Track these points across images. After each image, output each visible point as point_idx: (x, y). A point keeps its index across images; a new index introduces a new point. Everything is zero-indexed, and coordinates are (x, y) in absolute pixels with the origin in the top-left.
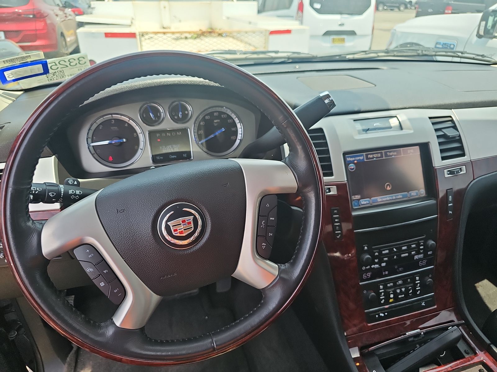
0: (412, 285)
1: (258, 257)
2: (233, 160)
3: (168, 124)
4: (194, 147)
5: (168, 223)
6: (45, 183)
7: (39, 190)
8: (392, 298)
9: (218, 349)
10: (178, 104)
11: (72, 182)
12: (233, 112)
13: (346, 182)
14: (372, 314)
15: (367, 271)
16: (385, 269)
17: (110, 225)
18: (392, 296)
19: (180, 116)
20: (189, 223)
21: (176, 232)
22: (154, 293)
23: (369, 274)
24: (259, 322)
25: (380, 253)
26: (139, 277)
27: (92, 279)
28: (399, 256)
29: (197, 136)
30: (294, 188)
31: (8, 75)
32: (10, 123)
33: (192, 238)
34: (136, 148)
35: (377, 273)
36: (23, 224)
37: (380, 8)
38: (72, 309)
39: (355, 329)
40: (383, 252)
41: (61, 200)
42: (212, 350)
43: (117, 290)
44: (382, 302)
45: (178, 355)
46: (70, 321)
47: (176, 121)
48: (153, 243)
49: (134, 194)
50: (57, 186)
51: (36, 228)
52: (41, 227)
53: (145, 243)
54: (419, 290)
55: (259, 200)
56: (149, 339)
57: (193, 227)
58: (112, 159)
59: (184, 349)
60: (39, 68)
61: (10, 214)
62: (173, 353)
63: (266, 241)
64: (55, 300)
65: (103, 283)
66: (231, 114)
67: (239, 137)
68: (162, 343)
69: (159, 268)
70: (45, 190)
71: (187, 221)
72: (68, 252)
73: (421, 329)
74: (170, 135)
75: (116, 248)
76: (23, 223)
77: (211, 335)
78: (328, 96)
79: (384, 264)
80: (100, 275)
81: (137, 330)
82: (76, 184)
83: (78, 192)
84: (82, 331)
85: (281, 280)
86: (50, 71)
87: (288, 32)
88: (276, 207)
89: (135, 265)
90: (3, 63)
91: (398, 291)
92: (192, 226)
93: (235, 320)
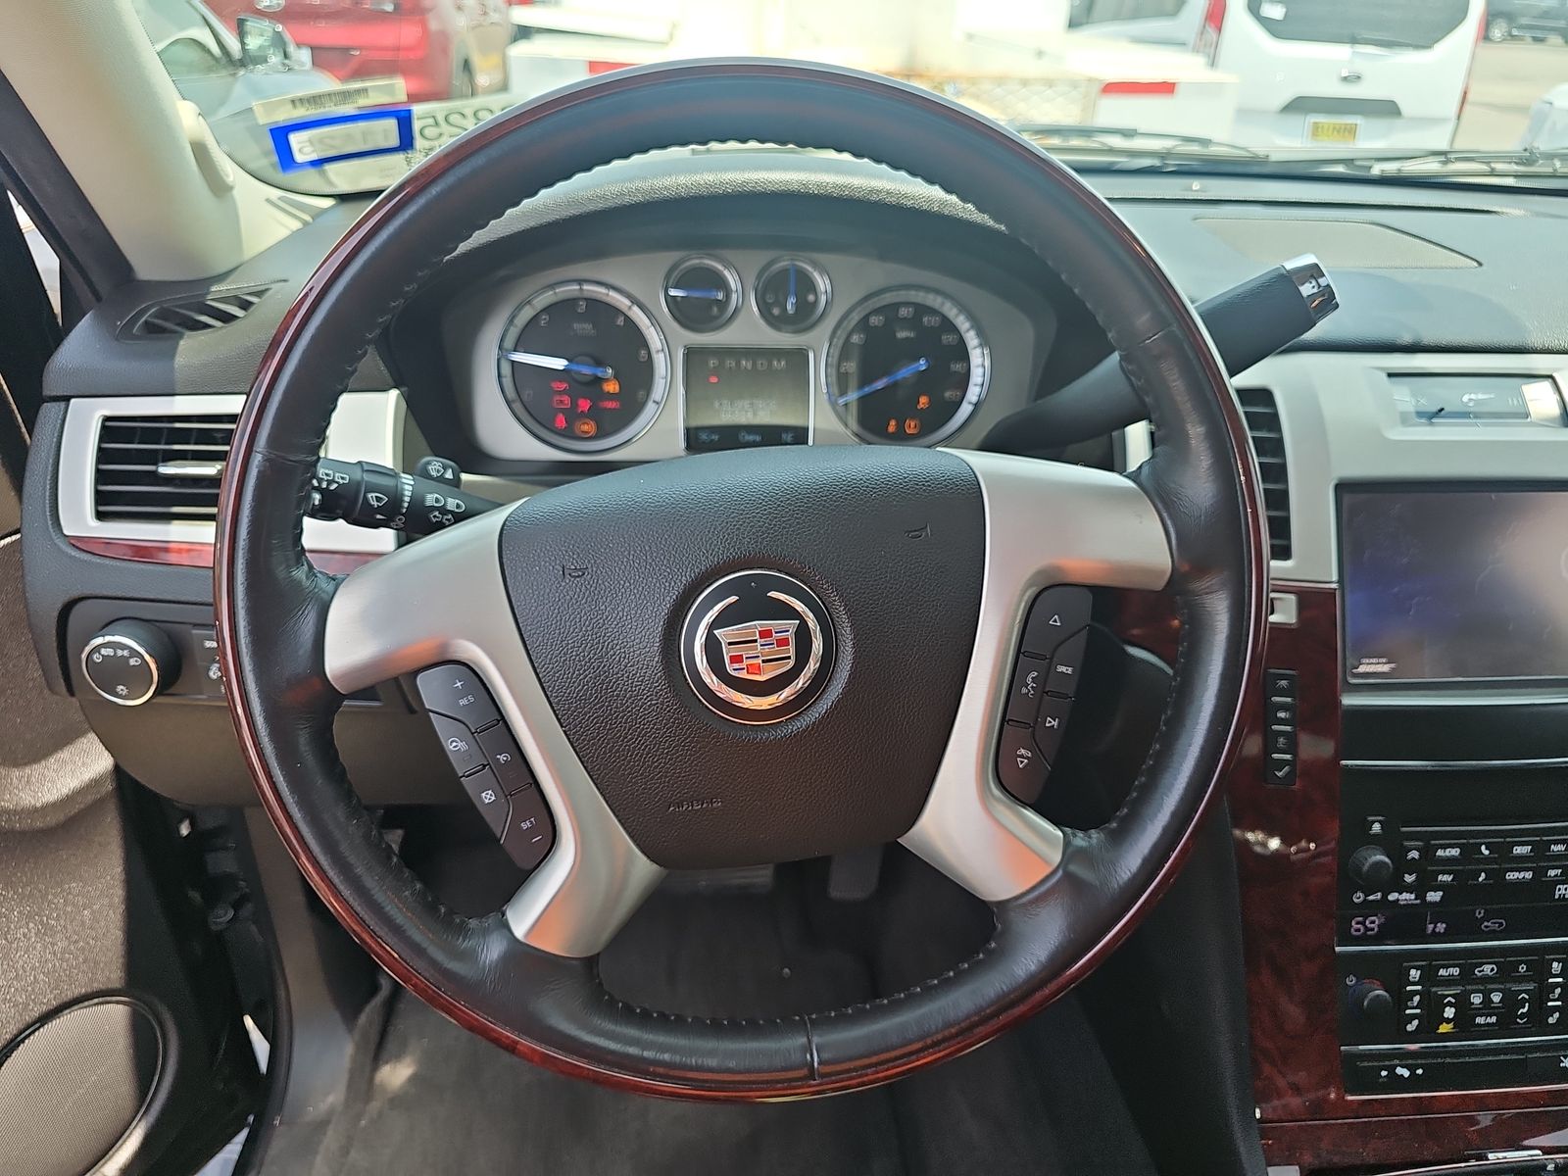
0: (1531, 986)
1: (996, 792)
2: (952, 455)
3: (748, 328)
4: (820, 414)
5: (715, 632)
6: (360, 463)
7: (341, 481)
8: (1448, 1021)
9: (823, 1076)
10: (787, 270)
11: (438, 471)
12: (964, 309)
13: (1334, 586)
14: (1366, 1064)
15: (1367, 909)
16: (1438, 911)
17: (536, 614)
18: (1449, 1012)
19: (789, 307)
20: (783, 642)
21: (736, 666)
22: (643, 852)
23: (1374, 922)
24: (976, 1014)
25: (1427, 852)
26: (601, 793)
27: (460, 775)
28: (1496, 876)
29: (833, 379)
30: (1158, 573)
31: (301, 145)
32: (285, 281)
33: (786, 694)
34: (640, 396)
35: (1404, 924)
36: (280, 572)
37: (1497, 33)
38: (389, 858)
39: (1295, 1102)
40: (1440, 853)
41: (400, 520)
42: (805, 1072)
43: (531, 822)
44: (1410, 1028)
45: (691, 1069)
46: (379, 896)
47: (776, 322)
48: (661, 690)
49: (622, 526)
50: (395, 476)
51: (316, 590)
52: (330, 587)
53: (636, 686)
54: (1555, 1009)
55: (1026, 598)
56: (606, 997)
57: (793, 658)
58: (564, 425)
59: (711, 1053)
60: (386, 131)
61: (248, 533)
62: (677, 1058)
63: (1034, 745)
64: (342, 820)
65: (490, 792)
66: (957, 316)
67: (973, 393)
68: (645, 1019)
69: (667, 772)
70: (359, 484)
71: (776, 633)
72: (396, 679)
73: (1546, 1151)
74: (749, 366)
75: (543, 688)
76: (282, 568)
77: (806, 1024)
78: (1314, 271)
79: (1434, 896)
80: (485, 766)
81: (574, 962)
82: (451, 477)
83: (452, 504)
84: (409, 933)
85: (1068, 882)
86: (419, 143)
87: (1166, 88)
88: (1084, 633)
89: (594, 754)
90: (290, 106)
91: (1477, 999)
92: (792, 653)
93: (876, 994)
